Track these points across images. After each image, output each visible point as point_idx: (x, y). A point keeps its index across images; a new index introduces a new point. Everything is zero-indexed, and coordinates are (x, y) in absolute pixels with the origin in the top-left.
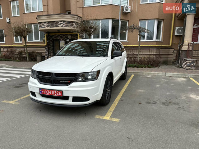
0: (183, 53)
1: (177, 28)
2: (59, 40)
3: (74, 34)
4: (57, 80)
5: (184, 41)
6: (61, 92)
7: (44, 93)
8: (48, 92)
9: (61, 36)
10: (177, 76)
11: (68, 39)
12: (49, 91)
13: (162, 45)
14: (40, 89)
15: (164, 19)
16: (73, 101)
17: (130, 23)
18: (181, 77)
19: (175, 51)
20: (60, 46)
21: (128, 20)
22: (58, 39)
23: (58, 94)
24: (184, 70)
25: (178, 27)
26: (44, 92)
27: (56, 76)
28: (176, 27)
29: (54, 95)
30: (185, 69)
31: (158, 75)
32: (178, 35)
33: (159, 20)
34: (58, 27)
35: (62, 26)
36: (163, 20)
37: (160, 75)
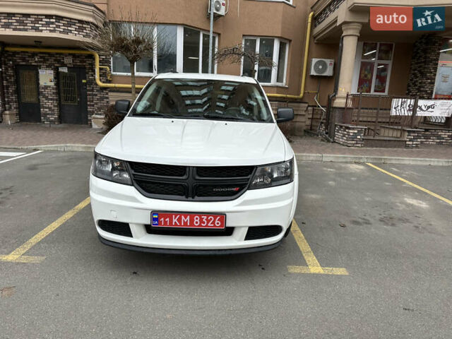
0: (337, 113)
1: (314, 61)
2: (37, 66)
3: (81, 55)
4: (205, 186)
5: (337, 89)
6: (222, 216)
7: (165, 222)
8: (179, 220)
9: (41, 57)
10: (344, 160)
11: (63, 65)
12: (183, 217)
13: (288, 96)
14: (154, 212)
15: (290, 38)
16: (248, 237)
17: (222, 41)
18: (351, 163)
19: (309, 108)
20: (39, 84)
21: (219, 32)
22: (33, 64)
23: (213, 223)
24: (344, 147)
25: (317, 60)
26: (168, 219)
27: (201, 176)
28: (313, 59)
29: (200, 225)
30: (344, 145)
31: (308, 158)
32: (316, 76)
33: (283, 41)
34: (41, 31)
35: (54, 31)
36: (290, 41)
37: (311, 158)
